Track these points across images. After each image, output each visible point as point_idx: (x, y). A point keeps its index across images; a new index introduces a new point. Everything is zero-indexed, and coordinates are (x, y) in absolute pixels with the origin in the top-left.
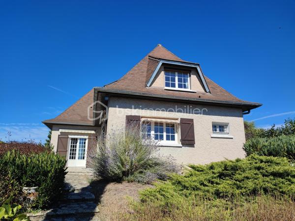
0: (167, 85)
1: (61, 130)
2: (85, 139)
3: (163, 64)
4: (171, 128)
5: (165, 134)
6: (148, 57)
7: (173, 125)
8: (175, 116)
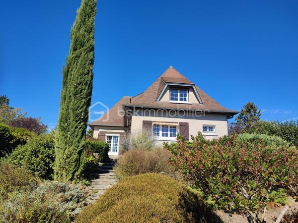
0: (172, 99)
1: (100, 130)
2: (118, 137)
3: (168, 85)
4: (173, 128)
5: (169, 133)
6: (160, 78)
7: (175, 127)
8: (176, 121)
